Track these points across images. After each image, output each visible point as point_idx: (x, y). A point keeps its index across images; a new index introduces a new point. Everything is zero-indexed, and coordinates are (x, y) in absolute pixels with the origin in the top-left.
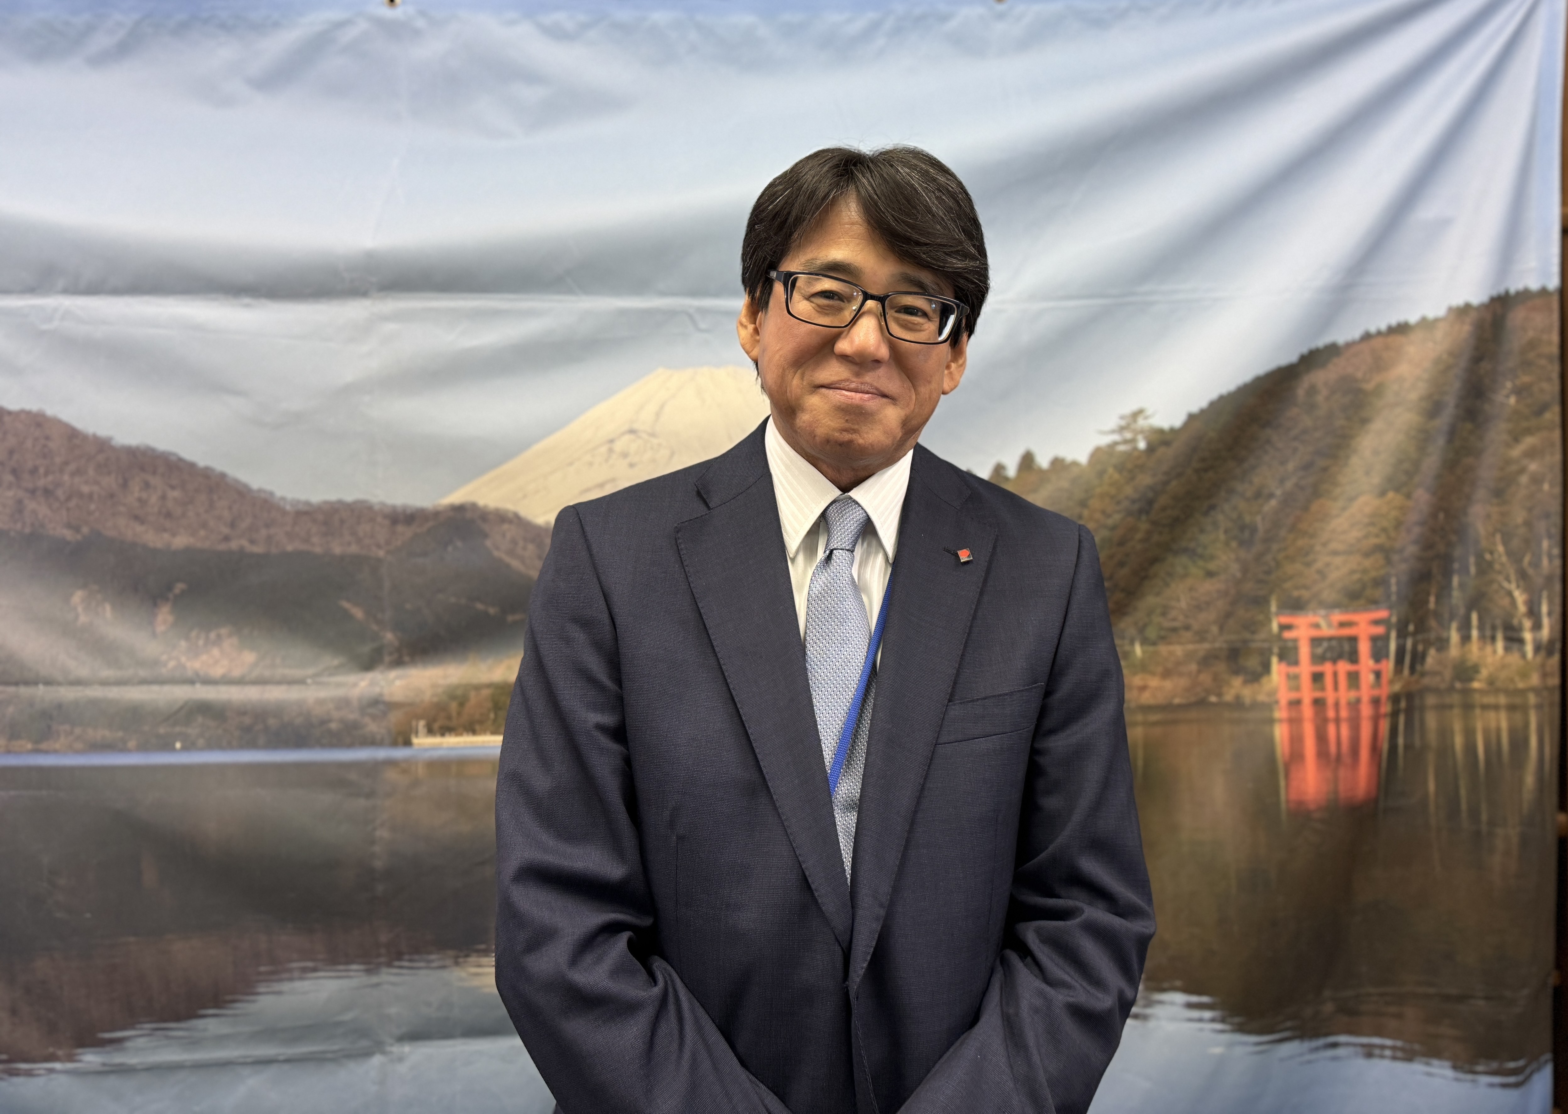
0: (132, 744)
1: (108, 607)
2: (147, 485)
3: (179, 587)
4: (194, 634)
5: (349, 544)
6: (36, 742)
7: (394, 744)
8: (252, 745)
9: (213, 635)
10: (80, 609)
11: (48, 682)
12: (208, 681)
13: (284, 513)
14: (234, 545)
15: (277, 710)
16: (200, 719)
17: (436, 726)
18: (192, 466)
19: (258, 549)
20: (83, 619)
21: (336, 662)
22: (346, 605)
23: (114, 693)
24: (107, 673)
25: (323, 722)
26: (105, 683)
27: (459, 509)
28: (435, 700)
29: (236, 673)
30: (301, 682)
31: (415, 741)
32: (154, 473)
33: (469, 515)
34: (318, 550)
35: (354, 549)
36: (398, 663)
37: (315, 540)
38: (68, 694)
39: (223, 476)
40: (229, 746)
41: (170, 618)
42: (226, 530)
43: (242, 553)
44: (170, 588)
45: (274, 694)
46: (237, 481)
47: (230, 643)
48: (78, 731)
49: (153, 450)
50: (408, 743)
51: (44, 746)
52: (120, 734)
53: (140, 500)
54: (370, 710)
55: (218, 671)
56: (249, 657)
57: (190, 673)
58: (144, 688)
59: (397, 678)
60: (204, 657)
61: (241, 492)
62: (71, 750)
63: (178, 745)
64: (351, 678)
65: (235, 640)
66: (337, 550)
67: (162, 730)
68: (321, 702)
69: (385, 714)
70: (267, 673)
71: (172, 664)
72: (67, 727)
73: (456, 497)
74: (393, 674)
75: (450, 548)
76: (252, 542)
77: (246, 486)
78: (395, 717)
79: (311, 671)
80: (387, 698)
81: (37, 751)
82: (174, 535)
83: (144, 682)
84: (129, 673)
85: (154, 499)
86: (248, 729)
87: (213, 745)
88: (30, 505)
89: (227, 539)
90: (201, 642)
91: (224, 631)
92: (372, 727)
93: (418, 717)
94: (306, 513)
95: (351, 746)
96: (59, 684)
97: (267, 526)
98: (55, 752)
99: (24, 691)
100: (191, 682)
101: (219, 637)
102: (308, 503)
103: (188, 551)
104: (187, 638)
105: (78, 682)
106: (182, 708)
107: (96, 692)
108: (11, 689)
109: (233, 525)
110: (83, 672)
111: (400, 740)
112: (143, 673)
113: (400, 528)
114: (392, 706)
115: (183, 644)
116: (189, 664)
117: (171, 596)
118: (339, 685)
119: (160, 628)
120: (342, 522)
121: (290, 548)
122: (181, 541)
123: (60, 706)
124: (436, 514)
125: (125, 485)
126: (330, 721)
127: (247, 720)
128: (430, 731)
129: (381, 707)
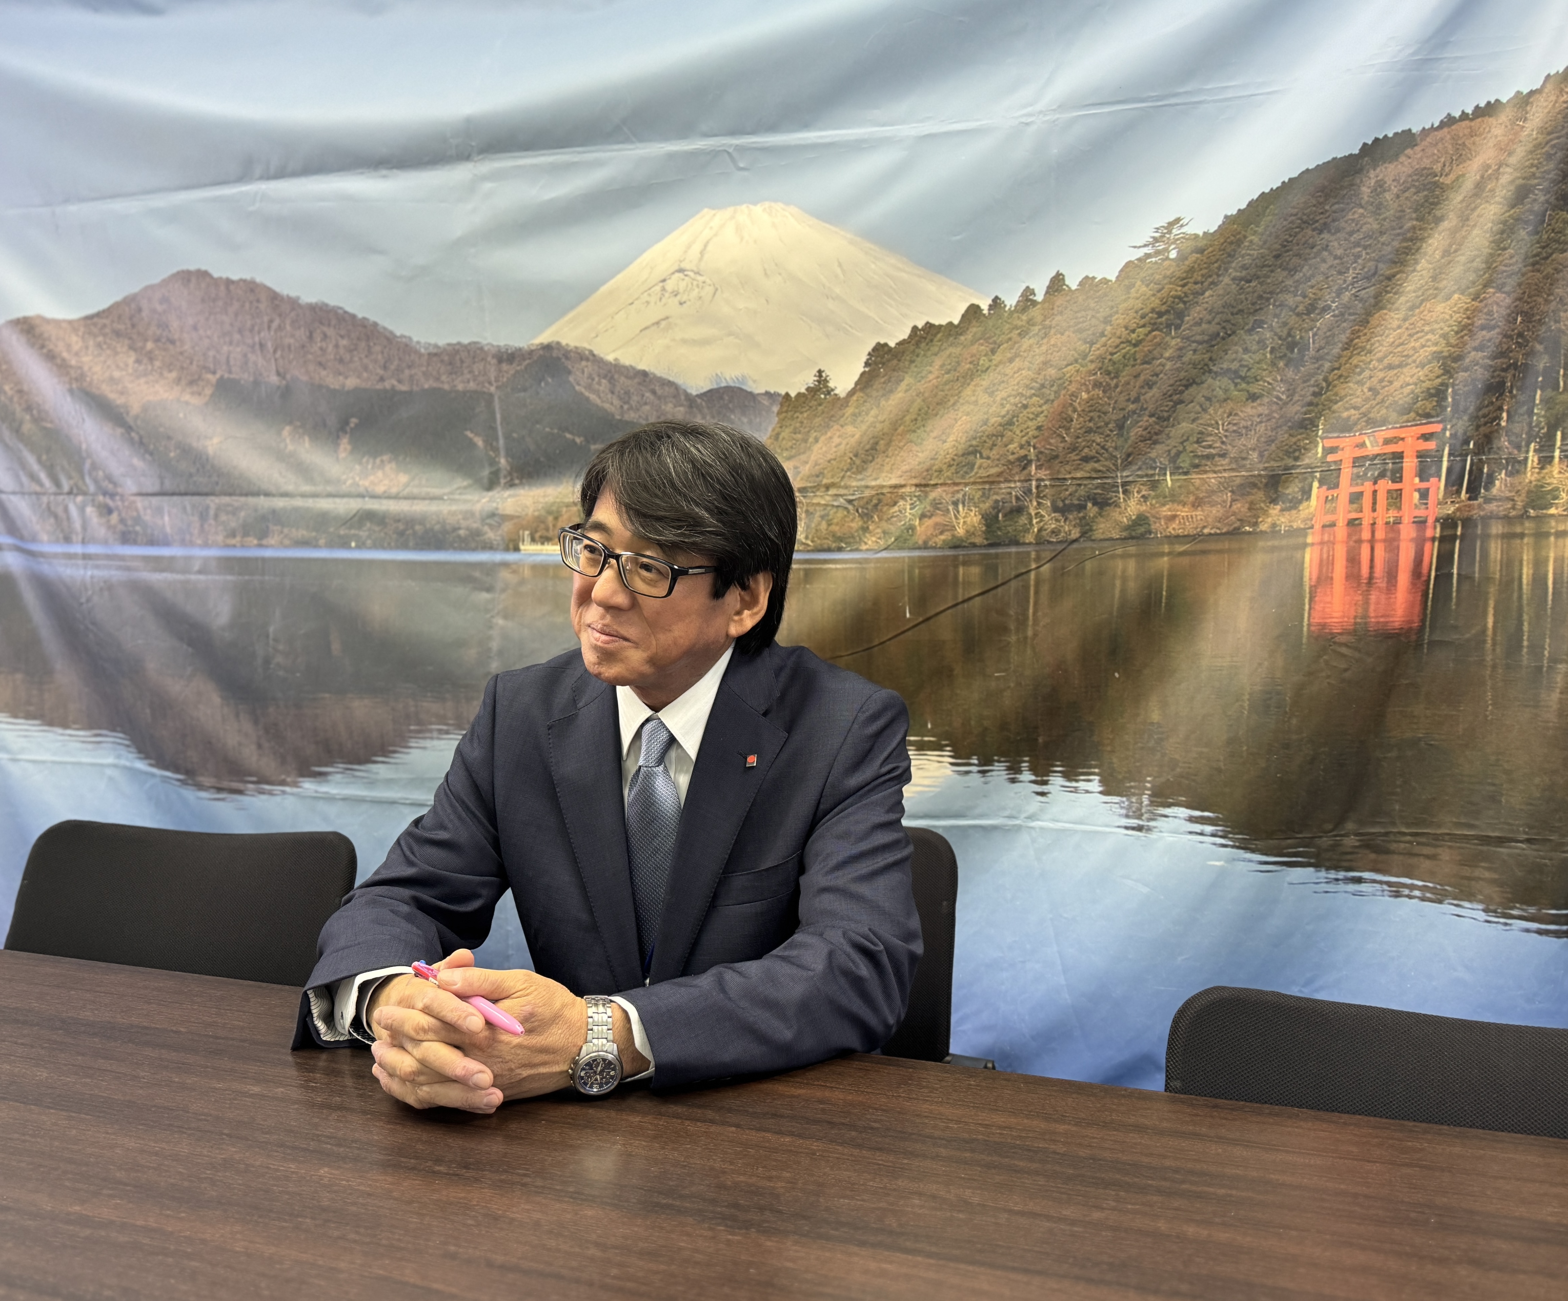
0: (322, 542)
1: (307, 439)
2: (325, 337)
3: (354, 421)
4: (365, 460)
5: (468, 381)
6: (260, 538)
7: (507, 549)
8: (404, 546)
9: (378, 461)
10: (288, 441)
11: (267, 494)
12: (374, 497)
13: (421, 355)
14: (387, 385)
15: (422, 520)
16: (368, 525)
17: (537, 535)
18: (353, 317)
19: (404, 388)
20: (290, 447)
21: (465, 483)
22: (469, 434)
23: (310, 503)
24: (307, 488)
25: (455, 529)
26: (304, 496)
27: (547, 347)
28: (536, 514)
29: (394, 490)
30: (439, 498)
31: (522, 547)
32: (329, 325)
33: (555, 354)
34: (446, 387)
35: (472, 385)
36: (511, 485)
37: (444, 378)
38: (280, 503)
39: (375, 324)
40: (389, 547)
41: (349, 447)
42: (381, 372)
43: (394, 392)
44: (347, 423)
45: (419, 508)
46: (385, 329)
47: (390, 468)
48: (286, 530)
49: (327, 305)
50: (517, 549)
51: (264, 542)
52: (314, 534)
53: (321, 349)
54: (488, 521)
55: (380, 489)
56: (403, 478)
57: (361, 490)
58: (330, 500)
59: (510, 496)
60: (372, 478)
61: (389, 339)
62: (282, 545)
63: (353, 544)
64: (475, 497)
65: (393, 465)
66: (460, 387)
67: (342, 532)
68: (453, 513)
69: (500, 525)
70: (416, 491)
71: (349, 482)
72: (279, 528)
73: (545, 338)
74: (507, 493)
75: (543, 384)
76: (400, 381)
77: (391, 333)
78: (507, 527)
79: (447, 490)
80: (500, 512)
81: (260, 546)
82: (346, 378)
83: (330, 495)
84: (319, 489)
85: (330, 348)
86: (401, 534)
87: (378, 545)
88: (252, 357)
89: (382, 379)
90: (370, 467)
91: (385, 457)
92: (491, 535)
93: (525, 529)
94: (436, 355)
95: (474, 550)
96: (273, 495)
97: (409, 367)
98: (272, 546)
99: (251, 500)
100: (362, 496)
101: (382, 461)
102: (436, 346)
103: (356, 390)
104: (360, 463)
105: (285, 495)
106: (355, 515)
107: (299, 502)
108: (243, 499)
109: (385, 368)
110: (290, 488)
111: (511, 546)
112: (330, 489)
113: (505, 366)
114: (505, 518)
115: (357, 467)
116: (361, 483)
117: (348, 429)
118: (465, 501)
119: (342, 455)
120: (462, 361)
121: (426, 386)
122: (351, 382)
123: (274, 512)
124: (531, 352)
125: (311, 337)
126: (459, 528)
127: (401, 527)
128: (533, 540)
129: (496, 519)
